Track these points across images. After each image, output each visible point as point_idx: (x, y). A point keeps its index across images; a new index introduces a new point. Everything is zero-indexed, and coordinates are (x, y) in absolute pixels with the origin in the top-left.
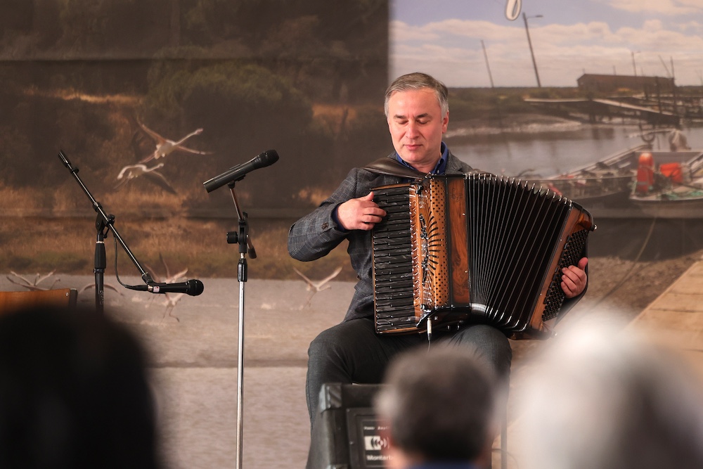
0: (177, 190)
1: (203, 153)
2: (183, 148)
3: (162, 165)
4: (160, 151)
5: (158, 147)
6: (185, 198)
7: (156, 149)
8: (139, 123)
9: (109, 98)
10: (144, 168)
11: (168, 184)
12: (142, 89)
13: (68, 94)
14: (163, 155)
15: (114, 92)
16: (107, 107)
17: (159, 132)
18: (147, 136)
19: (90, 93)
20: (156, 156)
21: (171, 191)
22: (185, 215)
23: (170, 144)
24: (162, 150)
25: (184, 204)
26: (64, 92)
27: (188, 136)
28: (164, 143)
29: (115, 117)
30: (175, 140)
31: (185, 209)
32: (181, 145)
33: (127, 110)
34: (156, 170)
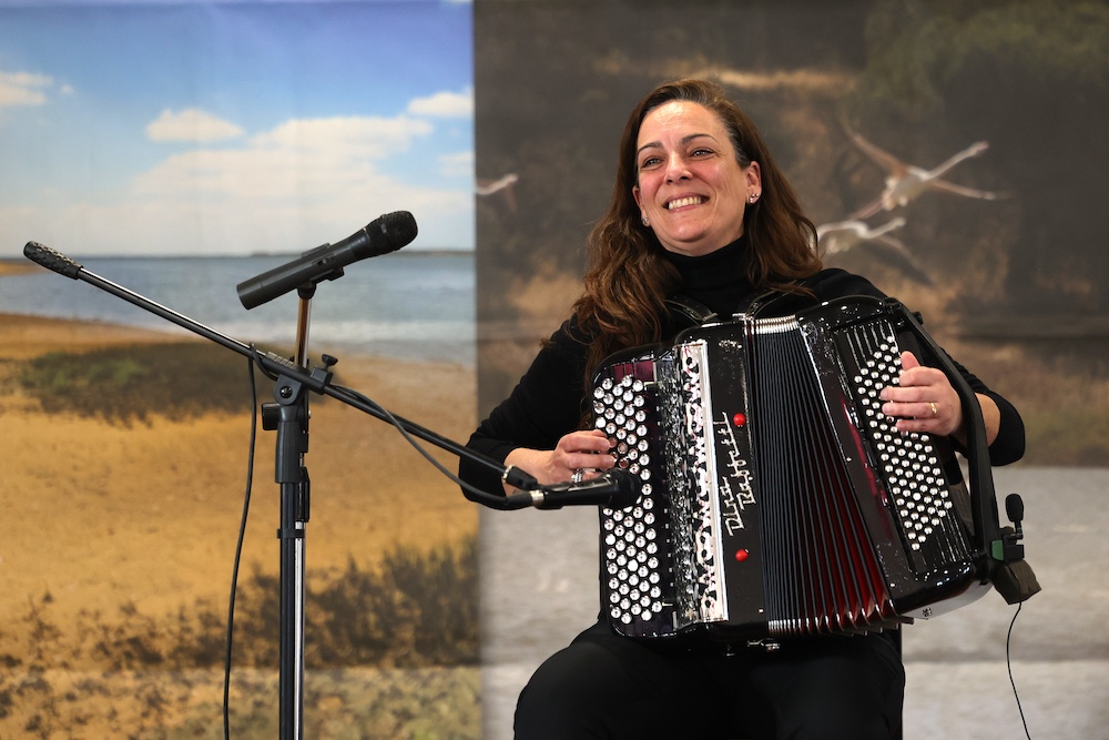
0: (934, 277)
1: (989, 196)
2: (946, 186)
3: (898, 223)
4: (894, 193)
5: (892, 183)
6: (950, 293)
7: (884, 187)
8: (849, 131)
9: (782, 78)
10: (862, 231)
11: (916, 263)
12: (855, 58)
13: (694, 68)
14: (903, 201)
15: (792, 64)
16: (776, 97)
17: (893, 151)
18: (865, 159)
19: (742, 65)
20: (887, 202)
21: (920, 278)
22: (953, 330)
23: (917, 179)
24: (900, 191)
25: (951, 308)
26: (685, 65)
27: (958, 159)
28: (904, 175)
29: (797, 120)
30: (928, 167)
31: (953, 318)
32: (944, 178)
33: (822, 104)
34: (890, 234)
